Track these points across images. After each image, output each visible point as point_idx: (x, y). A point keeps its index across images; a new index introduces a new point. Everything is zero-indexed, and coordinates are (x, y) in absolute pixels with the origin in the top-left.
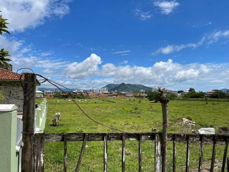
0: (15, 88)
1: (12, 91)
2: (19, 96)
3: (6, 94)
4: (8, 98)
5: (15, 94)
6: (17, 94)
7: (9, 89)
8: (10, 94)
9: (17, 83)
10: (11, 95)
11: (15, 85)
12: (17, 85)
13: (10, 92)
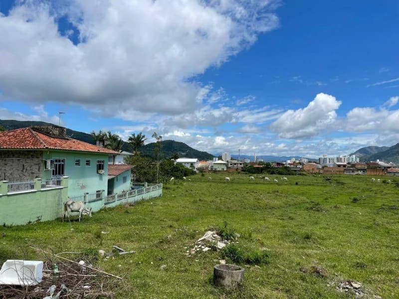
0: (28, 161)
1: (25, 164)
2: (33, 172)
3: (18, 169)
4: (21, 175)
5: (29, 168)
6: (31, 168)
7: (22, 162)
8: (23, 169)
9: (32, 154)
10: (25, 170)
11: (30, 156)
12: (32, 156)
13: (23, 166)
